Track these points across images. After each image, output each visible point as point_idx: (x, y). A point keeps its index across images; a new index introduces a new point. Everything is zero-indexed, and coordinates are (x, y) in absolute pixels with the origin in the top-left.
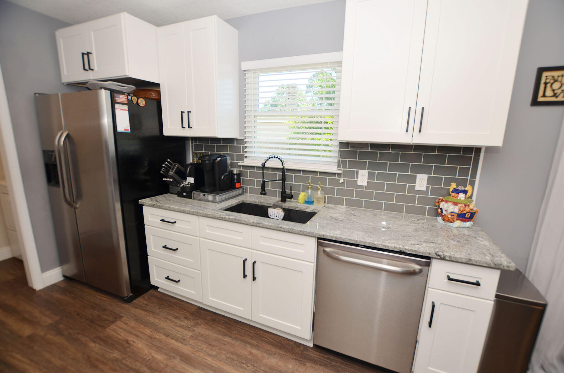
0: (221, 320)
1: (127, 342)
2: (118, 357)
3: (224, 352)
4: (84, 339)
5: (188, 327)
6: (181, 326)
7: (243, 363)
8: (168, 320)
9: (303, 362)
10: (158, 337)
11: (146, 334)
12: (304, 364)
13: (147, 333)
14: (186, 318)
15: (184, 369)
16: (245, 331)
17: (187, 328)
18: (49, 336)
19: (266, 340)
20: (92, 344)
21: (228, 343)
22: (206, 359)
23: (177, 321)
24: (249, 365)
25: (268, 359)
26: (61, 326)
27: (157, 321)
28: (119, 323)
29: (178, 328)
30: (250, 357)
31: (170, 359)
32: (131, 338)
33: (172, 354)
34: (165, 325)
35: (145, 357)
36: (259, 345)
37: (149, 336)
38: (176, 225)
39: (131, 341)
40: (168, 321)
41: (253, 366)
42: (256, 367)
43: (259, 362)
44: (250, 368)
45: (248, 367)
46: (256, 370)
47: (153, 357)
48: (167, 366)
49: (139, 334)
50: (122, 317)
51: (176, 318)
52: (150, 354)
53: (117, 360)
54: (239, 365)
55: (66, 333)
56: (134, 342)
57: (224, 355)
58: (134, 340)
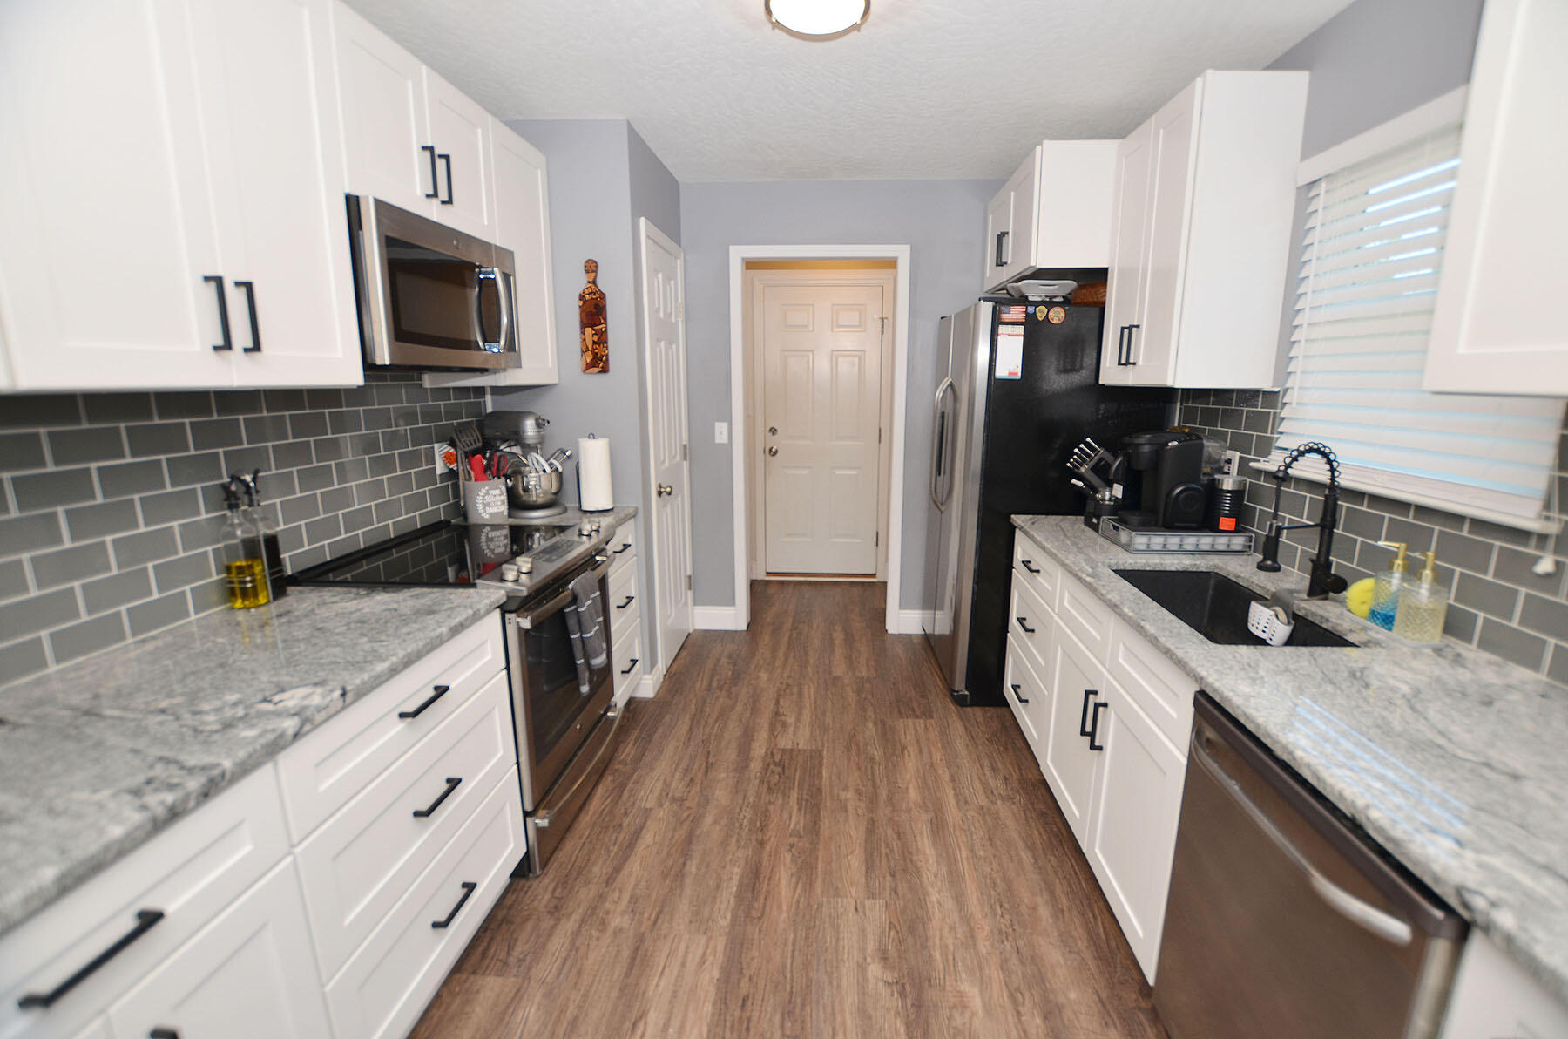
0: (1056, 824)
1: (904, 749)
2: (877, 758)
3: (995, 866)
4: (870, 713)
5: (992, 792)
6: (985, 784)
7: (1001, 906)
8: (979, 762)
9: (1107, 1018)
10: (940, 772)
11: (931, 758)
12: (1106, 1024)
13: (934, 758)
14: (1006, 779)
15: (921, 833)
16: (1073, 873)
17: (989, 792)
18: (848, 688)
19: (1092, 920)
20: (870, 725)
21: (1020, 861)
22: (960, 850)
23: (988, 772)
24: (1007, 917)
25: (1050, 943)
26: (868, 686)
27: (964, 752)
28: (920, 723)
29: (977, 784)
30: (1023, 909)
31: (920, 807)
32: (912, 749)
33: (929, 805)
34: (967, 765)
35: (899, 781)
36: (1066, 914)
37: (932, 763)
38: (1039, 577)
39: (908, 751)
40: (978, 764)
41: (1012, 925)
42: (1014, 930)
43: (1029, 931)
44: (1002, 920)
45: (1002, 916)
46: (1006, 933)
47: (907, 788)
48: (909, 811)
49: (925, 751)
50: (932, 717)
51: (994, 769)
52: (908, 783)
53: (872, 759)
54: (993, 902)
55: (864, 696)
56: (909, 755)
57: (992, 869)
58: (912, 754)
